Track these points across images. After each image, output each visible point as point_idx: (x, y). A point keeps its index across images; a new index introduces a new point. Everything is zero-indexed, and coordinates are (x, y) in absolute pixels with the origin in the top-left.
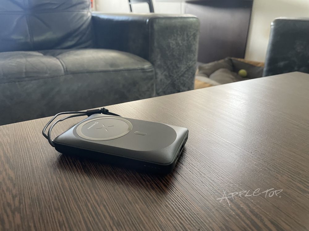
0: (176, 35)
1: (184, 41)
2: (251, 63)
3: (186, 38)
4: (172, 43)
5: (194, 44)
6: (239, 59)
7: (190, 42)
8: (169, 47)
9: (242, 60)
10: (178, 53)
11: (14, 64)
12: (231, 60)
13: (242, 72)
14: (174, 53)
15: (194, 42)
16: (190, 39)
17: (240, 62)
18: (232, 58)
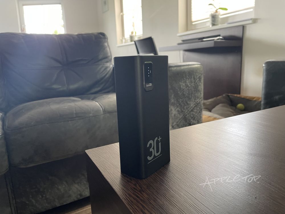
0: (185, 79)
1: (192, 83)
2: (247, 98)
3: (193, 81)
4: (183, 85)
5: (200, 85)
6: (236, 95)
7: (196, 84)
8: (180, 88)
9: (238, 96)
10: (187, 92)
11: (66, 108)
12: (228, 96)
13: (240, 105)
14: (185, 93)
15: (200, 84)
16: (197, 81)
18: (229, 94)
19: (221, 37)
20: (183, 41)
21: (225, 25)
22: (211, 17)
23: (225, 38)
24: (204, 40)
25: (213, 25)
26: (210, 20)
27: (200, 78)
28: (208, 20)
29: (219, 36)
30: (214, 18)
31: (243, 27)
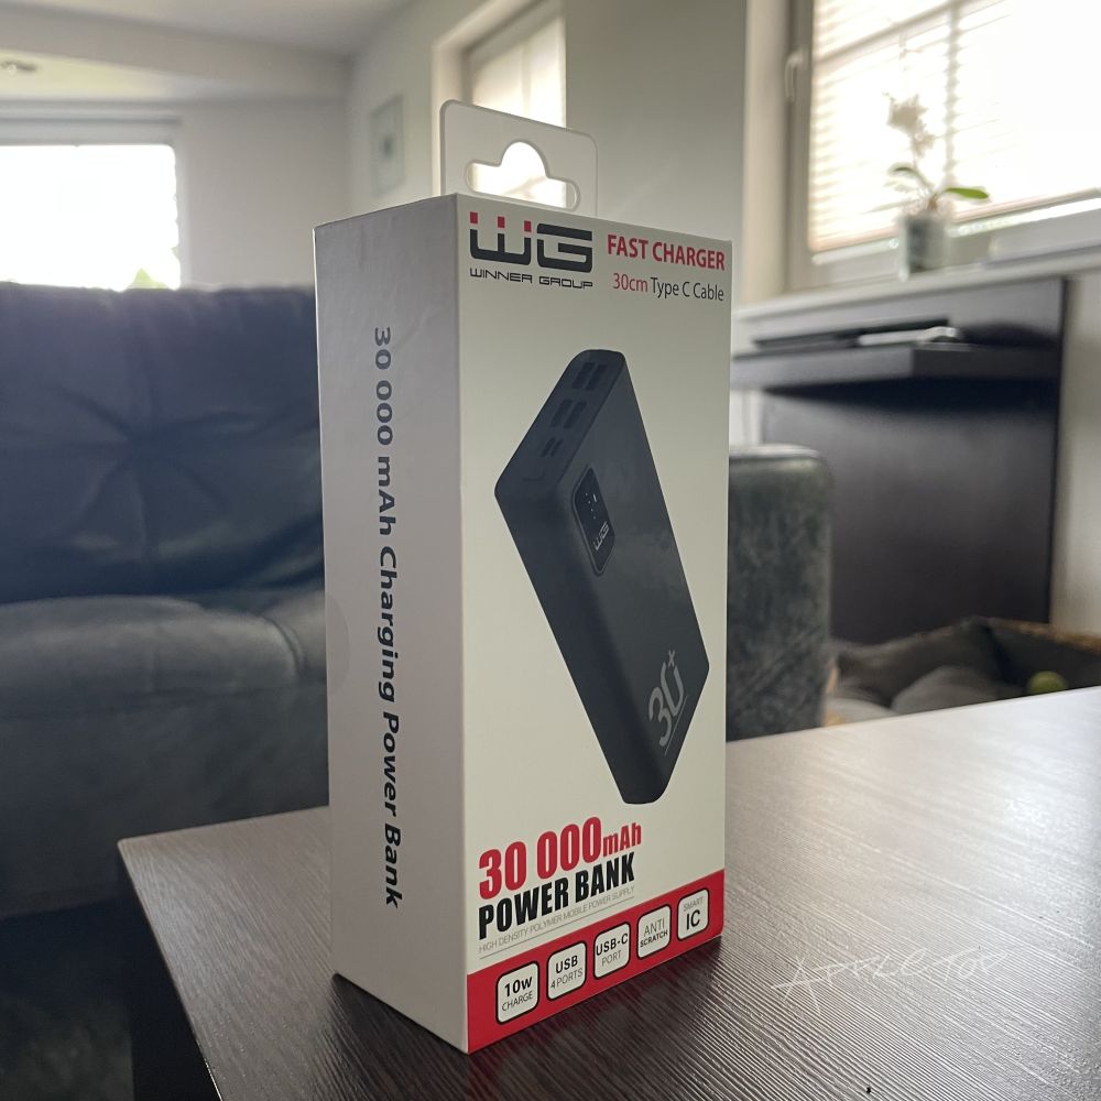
1: (770, 548)
3: (777, 538)
6: (1024, 627)
7: (793, 553)
9: (1039, 630)
12: (987, 630)
13: (1045, 683)
15: (814, 554)
16: (795, 541)
17: (1029, 636)
18: (992, 622)
19: (950, 332)
20: (762, 343)
21: (976, 273)
22: (903, 233)
23: (970, 336)
24: (867, 340)
25: (917, 268)
26: (898, 245)
27: (813, 528)
28: (893, 244)
29: (943, 323)
30: (921, 234)
31: (1067, 286)
